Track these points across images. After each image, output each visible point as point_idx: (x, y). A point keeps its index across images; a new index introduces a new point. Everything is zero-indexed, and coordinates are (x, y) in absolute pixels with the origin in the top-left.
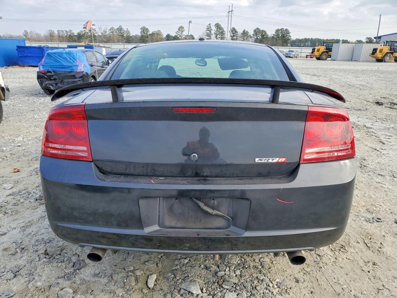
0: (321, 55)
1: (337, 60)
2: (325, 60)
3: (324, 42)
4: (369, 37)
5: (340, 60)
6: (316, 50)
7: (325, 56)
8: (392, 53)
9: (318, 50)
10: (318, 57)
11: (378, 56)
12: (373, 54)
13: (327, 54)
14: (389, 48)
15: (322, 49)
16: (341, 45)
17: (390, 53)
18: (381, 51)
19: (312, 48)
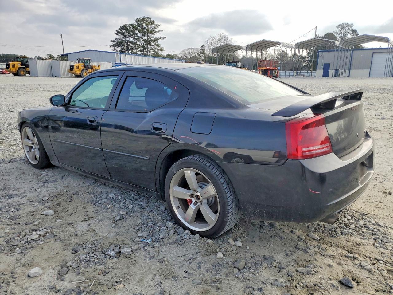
0: (18, 71)
1: (38, 76)
2: (24, 75)
3: (17, 58)
4: (49, 54)
5: (41, 76)
6: (11, 66)
7: (23, 72)
8: (87, 69)
9: (13, 66)
10: (15, 73)
11: (76, 72)
12: (71, 70)
13: (25, 70)
14: (84, 65)
15: (18, 64)
16: (37, 61)
17: (85, 69)
18: (77, 68)
19: (6, 63)
